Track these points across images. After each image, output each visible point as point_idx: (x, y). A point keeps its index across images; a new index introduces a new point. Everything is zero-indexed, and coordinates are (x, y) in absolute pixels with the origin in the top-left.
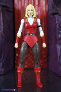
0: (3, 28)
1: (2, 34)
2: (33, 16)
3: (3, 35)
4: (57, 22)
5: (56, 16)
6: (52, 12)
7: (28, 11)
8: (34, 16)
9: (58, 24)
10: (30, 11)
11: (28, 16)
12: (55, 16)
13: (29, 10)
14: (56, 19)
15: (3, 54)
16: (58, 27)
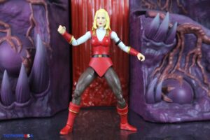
0: (49, 37)
1: (47, 48)
2: (105, 26)
3: (50, 49)
4: (142, 28)
5: (142, 17)
6: (135, 11)
7: (98, 20)
8: (106, 28)
9: (144, 32)
10: (101, 19)
11: (97, 26)
12: (139, 17)
13: (99, 18)
14: (142, 22)
15: (50, 81)
16: (143, 36)
